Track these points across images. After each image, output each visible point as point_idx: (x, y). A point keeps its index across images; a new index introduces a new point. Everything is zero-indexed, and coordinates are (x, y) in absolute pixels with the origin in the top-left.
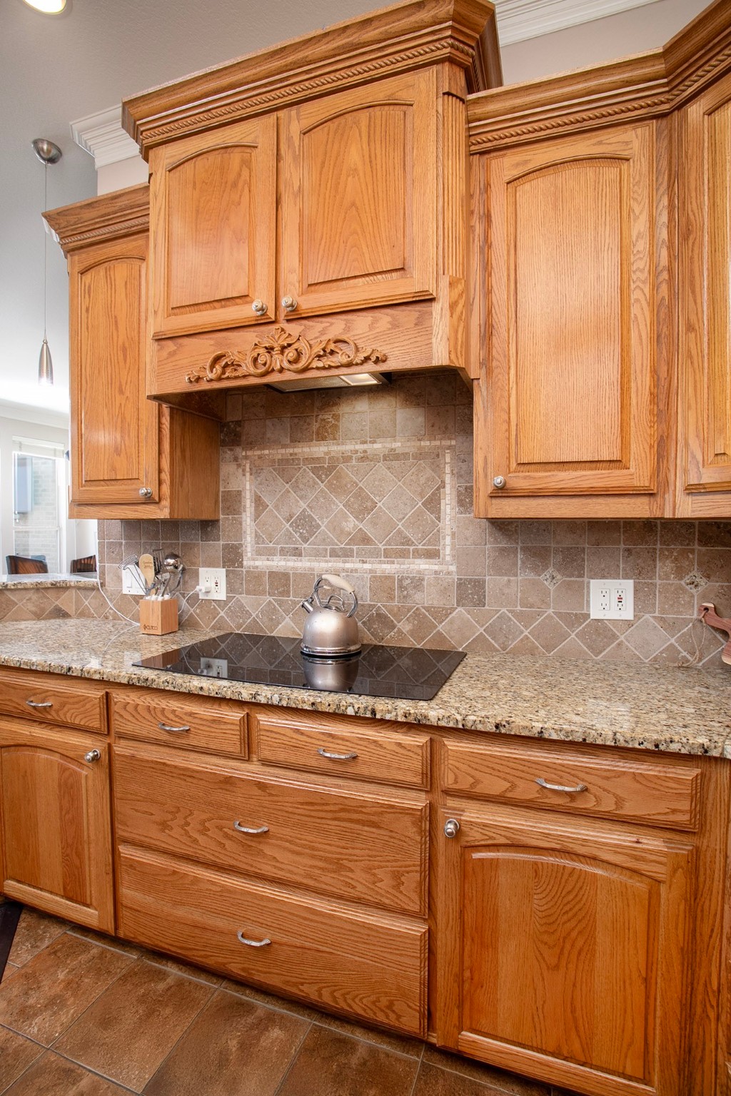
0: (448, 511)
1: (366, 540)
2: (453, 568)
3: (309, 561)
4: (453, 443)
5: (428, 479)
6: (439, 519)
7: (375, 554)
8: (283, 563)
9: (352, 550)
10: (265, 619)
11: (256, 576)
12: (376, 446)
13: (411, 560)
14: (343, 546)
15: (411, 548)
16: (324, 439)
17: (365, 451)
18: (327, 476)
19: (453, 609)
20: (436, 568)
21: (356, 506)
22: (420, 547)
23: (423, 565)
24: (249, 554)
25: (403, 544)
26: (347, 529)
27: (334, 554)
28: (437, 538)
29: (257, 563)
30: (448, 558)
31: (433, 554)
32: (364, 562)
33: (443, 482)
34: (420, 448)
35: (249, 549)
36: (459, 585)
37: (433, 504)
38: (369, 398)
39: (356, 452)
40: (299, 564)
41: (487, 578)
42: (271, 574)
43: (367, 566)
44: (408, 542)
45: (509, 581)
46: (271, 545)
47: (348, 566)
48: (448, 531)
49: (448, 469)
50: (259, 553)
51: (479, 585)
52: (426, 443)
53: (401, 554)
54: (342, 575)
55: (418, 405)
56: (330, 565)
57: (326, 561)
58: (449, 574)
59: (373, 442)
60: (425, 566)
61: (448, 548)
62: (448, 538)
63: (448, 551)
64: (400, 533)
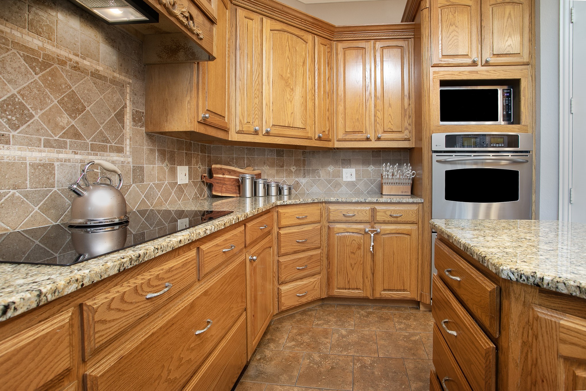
0: (128, 123)
2: (130, 160)
3: (19, 149)
4: (131, 81)
5: (118, 99)
6: (123, 127)
7: (84, 147)
9: (65, 143)
12: (86, 62)
13: (108, 153)
14: (57, 138)
15: (108, 145)
17: (77, 63)
18: (41, 70)
19: (131, 185)
20: (122, 159)
21: (69, 105)
22: (113, 144)
23: (115, 157)
25: (103, 141)
26: (61, 124)
27: (48, 145)
28: (122, 140)
30: (128, 153)
31: (120, 150)
32: (76, 153)
33: (126, 104)
34: (114, 77)
36: (134, 170)
37: (120, 116)
39: (71, 60)
41: (145, 166)
43: (78, 157)
44: (106, 140)
45: (153, 167)
47: (61, 156)
48: (128, 136)
49: (128, 98)
51: (142, 169)
52: (116, 75)
53: (103, 149)
54: (56, 164)
55: (113, 46)
56: (44, 154)
57: (40, 151)
58: (128, 163)
59: (84, 59)
60: (115, 158)
61: (128, 147)
62: (128, 141)
63: (128, 149)
64: (101, 133)
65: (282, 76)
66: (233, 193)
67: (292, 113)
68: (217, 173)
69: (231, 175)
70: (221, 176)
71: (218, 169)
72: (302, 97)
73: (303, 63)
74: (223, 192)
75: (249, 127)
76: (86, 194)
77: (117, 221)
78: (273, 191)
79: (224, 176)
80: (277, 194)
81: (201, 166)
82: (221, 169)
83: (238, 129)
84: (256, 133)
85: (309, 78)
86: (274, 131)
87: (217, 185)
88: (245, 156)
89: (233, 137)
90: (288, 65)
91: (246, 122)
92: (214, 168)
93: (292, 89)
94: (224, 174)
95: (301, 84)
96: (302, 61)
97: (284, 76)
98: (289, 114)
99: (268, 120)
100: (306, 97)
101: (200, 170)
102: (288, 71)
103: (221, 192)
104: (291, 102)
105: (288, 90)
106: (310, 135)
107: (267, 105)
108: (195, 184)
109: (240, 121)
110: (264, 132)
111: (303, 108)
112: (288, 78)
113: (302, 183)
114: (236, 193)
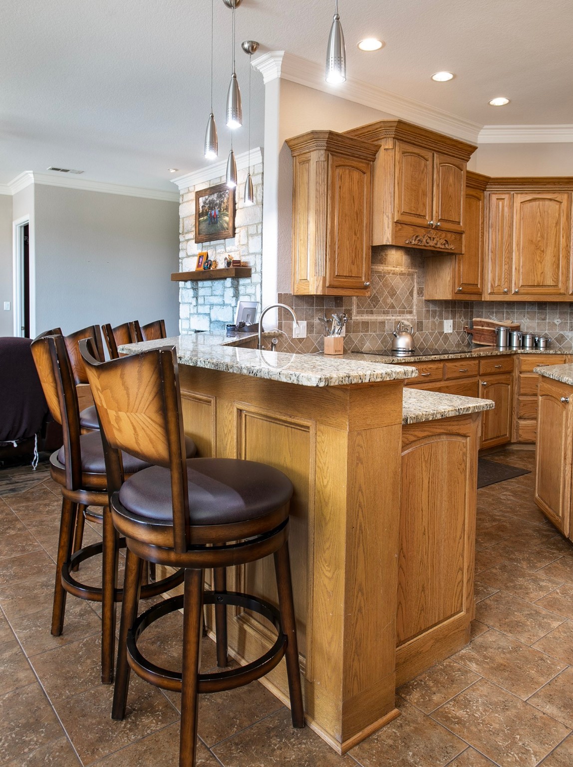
0: (415, 296)
1: (393, 307)
2: (416, 318)
3: (376, 316)
4: (417, 271)
5: (410, 284)
6: (413, 299)
7: (396, 313)
8: (367, 317)
10: (360, 344)
11: (357, 323)
12: (397, 269)
13: (405, 315)
14: (387, 309)
15: (406, 310)
16: (382, 264)
18: (383, 280)
19: (415, 333)
20: (412, 318)
21: (391, 293)
22: (408, 309)
24: (354, 314)
25: (403, 309)
26: (388, 302)
27: (384, 313)
28: (411, 307)
29: (358, 318)
30: (415, 314)
31: (411, 312)
32: (393, 316)
33: (414, 285)
34: (409, 272)
35: (354, 311)
36: (418, 324)
37: (411, 293)
38: (396, 249)
39: (392, 271)
40: (372, 318)
41: (424, 321)
42: (363, 322)
43: (394, 318)
44: (405, 308)
45: (428, 321)
46: (363, 309)
47: (388, 318)
48: (415, 304)
49: (415, 281)
50: (358, 313)
51: (421, 323)
52: (410, 270)
53: (403, 313)
54: (386, 321)
55: (408, 255)
56: (382, 317)
57: (382, 316)
58: (415, 319)
59: (396, 267)
60: (409, 317)
61: (415, 310)
62: (415, 306)
63: (415, 311)
64: (403, 304)
65: (532, 241)
66: (490, 342)
67: (542, 273)
68: (477, 325)
69: (490, 327)
70: (480, 327)
71: (478, 321)
72: (554, 256)
73: (556, 224)
74: (482, 341)
75: (499, 289)
76: (398, 337)
77: (410, 349)
78: (528, 342)
79: (483, 328)
80: (533, 344)
81: (464, 319)
82: (481, 321)
83: (489, 291)
84: (505, 293)
85: (563, 237)
86: (523, 291)
87: (476, 335)
88: (505, 310)
89: (486, 297)
90: (539, 230)
91: (496, 285)
92: (474, 321)
93: (543, 251)
94: (483, 326)
95: (553, 244)
96: (555, 222)
97: (534, 241)
98: (539, 274)
99: (516, 282)
100: (559, 256)
101: (463, 323)
102: (539, 235)
103: (480, 341)
104: (541, 263)
105: (538, 252)
106: (562, 291)
107: (516, 269)
108: (458, 333)
109: (492, 285)
110: (513, 292)
111: (555, 266)
112: (539, 241)
113: (568, 336)
114: (493, 342)
